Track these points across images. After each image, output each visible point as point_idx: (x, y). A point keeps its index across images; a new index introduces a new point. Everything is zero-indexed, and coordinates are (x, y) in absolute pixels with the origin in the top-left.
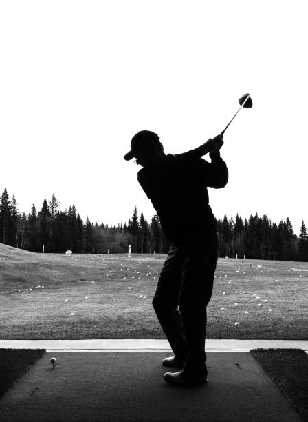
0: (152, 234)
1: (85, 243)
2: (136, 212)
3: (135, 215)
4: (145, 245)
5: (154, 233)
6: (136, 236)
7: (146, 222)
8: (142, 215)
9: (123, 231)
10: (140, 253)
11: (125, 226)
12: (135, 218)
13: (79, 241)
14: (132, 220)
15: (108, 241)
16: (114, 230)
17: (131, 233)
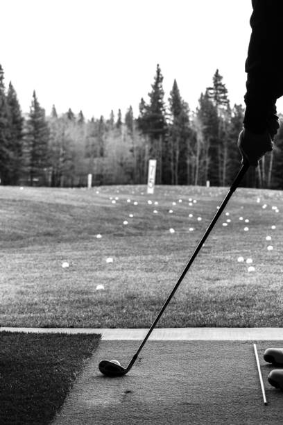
0: (200, 137)
1: (28, 160)
2: (159, 79)
3: (156, 87)
4: (183, 166)
5: (206, 133)
6: (160, 142)
7: (186, 106)
8: (175, 87)
9: (124, 128)
10: (170, 184)
11: (129, 116)
12: (156, 95)
13: (11, 154)
14: (148, 102)
15: (88, 155)
16: (100, 127)
17: (144, 133)
